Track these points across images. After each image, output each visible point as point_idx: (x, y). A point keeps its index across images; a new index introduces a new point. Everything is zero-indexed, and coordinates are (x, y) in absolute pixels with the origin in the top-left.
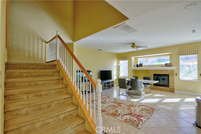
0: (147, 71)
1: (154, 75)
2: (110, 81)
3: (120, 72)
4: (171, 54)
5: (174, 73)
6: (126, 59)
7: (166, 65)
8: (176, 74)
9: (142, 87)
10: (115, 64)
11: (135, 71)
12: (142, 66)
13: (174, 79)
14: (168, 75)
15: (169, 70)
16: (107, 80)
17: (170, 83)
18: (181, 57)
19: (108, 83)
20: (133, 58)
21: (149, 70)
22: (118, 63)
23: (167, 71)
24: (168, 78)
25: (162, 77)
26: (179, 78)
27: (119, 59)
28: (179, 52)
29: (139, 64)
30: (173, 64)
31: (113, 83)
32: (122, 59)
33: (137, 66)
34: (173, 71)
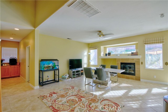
0: (115, 60)
1: (122, 63)
2: (80, 69)
3: (90, 61)
4: (137, 43)
5: (140, 62)
6: (96, 49)
7: (133, 54)
8: (142, 63)
9: (108, 77)
10: (86, 53)
11: (104, 60)
12: (110, 55)
13: (140, 68)
14: (134, 64)
15: (135, 59)
16: (76, 69)
17: (136, 72)
18: (146, 46)
19: (77, 72)
20: (102, 47)
21: (116, 59)
22: (89, 52)
23: (133, 59)
24: (134, 66)
25: (129, 65)
26: (145, 67)
27: (90, 48)
28: (145, 41)
29: (107, 53)
30: (139, 54)
31: (82, 72)
32: (92, 48)
33: (106, 55)
34: (139, 59)
